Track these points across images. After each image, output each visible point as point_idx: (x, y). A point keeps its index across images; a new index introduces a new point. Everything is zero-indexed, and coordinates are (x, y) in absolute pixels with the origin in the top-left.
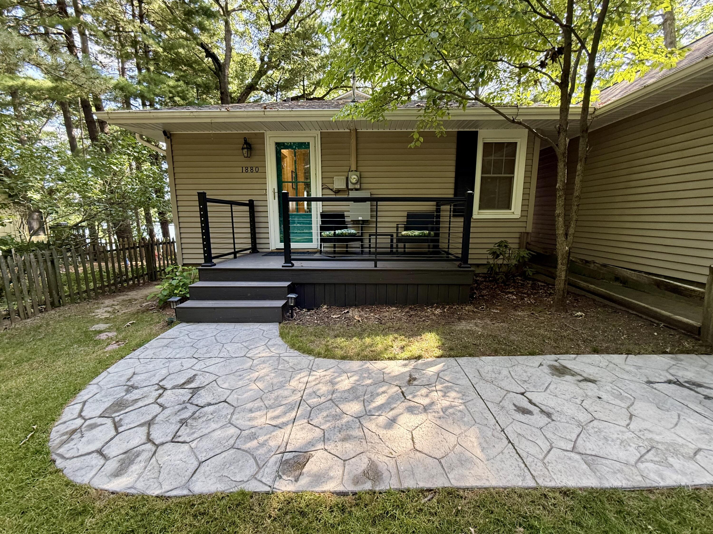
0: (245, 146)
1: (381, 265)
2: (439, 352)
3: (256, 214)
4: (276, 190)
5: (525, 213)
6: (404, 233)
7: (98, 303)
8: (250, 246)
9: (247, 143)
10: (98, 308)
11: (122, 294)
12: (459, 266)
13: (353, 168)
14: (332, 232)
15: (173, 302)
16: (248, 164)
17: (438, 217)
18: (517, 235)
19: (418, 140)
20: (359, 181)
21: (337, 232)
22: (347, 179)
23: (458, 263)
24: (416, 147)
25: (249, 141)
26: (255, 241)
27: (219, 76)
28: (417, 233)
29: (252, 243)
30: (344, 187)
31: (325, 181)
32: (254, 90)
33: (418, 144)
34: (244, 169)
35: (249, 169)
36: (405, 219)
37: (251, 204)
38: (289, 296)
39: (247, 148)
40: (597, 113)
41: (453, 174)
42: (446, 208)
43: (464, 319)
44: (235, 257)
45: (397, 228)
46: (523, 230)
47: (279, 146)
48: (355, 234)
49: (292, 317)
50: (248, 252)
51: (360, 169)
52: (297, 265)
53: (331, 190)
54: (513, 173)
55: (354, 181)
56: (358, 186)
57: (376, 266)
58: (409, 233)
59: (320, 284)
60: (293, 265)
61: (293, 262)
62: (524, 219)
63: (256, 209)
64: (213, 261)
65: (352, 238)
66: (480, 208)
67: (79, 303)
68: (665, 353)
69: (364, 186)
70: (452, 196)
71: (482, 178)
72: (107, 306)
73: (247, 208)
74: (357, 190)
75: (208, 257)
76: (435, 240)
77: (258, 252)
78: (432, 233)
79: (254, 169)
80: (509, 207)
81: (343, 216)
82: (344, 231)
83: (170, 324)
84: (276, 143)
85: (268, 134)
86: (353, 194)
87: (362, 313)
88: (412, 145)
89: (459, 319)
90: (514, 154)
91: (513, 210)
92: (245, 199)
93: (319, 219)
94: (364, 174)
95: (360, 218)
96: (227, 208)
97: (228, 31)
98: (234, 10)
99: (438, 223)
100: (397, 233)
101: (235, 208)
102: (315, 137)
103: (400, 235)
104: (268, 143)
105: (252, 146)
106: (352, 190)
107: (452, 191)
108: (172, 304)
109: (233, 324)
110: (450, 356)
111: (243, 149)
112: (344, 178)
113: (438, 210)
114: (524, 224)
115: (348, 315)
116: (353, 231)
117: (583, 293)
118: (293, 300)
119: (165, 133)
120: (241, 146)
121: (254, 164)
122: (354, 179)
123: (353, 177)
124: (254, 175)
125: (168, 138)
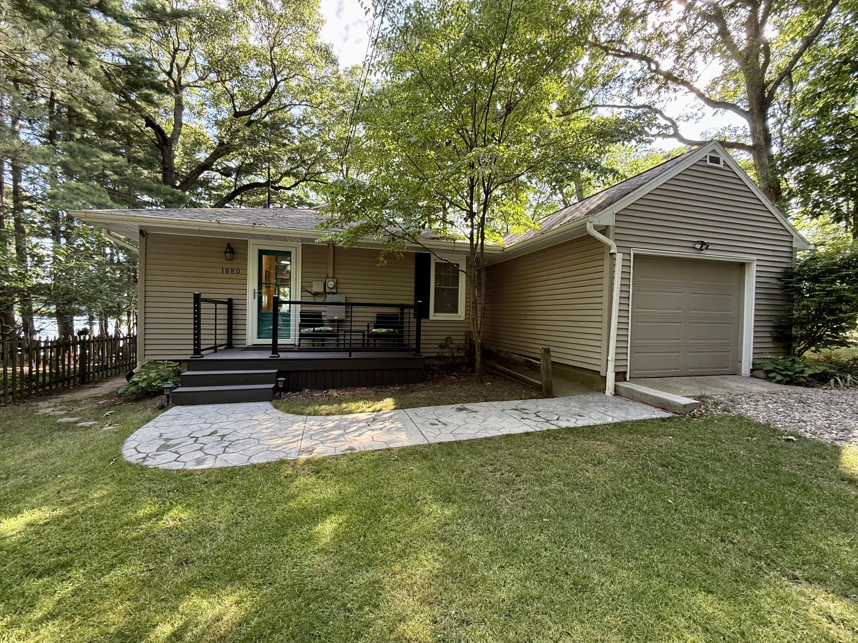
0: (228, 250)
1: (354, 355)
2: (393, 407)
3: (234, 312)
4: (257, 291)
5: (468, 317)
6: (374, 330)
8: (226, 342)
9: (229, 247)
12: (414, 355)
13: (331, 275)
14: (312, 329)
15: (167, 388)
16: (230, 266)
17: (402, 318)
18: (464, 333)
19: (383, 262)
20: (336, 286)
21: (316, 329)
22: (325, 284)
23: (414, 353)
24: (382, 267)
25: (231, 246)
26: (231, 337)
27: (162, 150)
28: (384, 330)
29: (228, 339)
30: (322, 290)
31: (305, 284)
32: (208, 170)
33: (383, 265)
34: (225, 270)
35: (230, 270)
36: (375, 319)
37: (230, 303)
38: (279, 379)
39: (230, 252)
40: (505, 250)
41: (413, 285)
42: (408, 312)
43: (416, 391)
44: (216, 351)
45: (368, 326)
46: (468, 330)
47: (261, 253)
48: (331, 331)
49: (281, 397)
50: (223, 348)
51: (337, 276)
52: (283, 355)
53: (310, 292)
54: (458, 286)
55: (331, 286)
56: (334, 291)
57: (350, 356)
58: (378, 330)
59: (303, 371)
60: (279, 356)
61: (279, 353)
62: (467, 321)
63: (234, 307)
64: (202, 353)
65: (329, 334)
66: (436, 311)
68: (522, 399)
69: (340, 290)
70: (413, 302)
71: (436, 288)
73: (226, 306)
74: (333, 293)
75: (197, 351)
76: (400, 336)
77: (234, 348)
78: (397, 331)
79: (235, 271)
80: (456, 312)
81: (321, 316)
82: (322, 328)
83: (163, 408)
84: (259, 250)
85: (250, 243)
86: (330, 298)
87: (339, 392)
88: (379, 265)
89: (412, 392)
90: (458, 272)
91: (459, 314)
92: (225, 298)
93: (299, 319)
94: (340, 281)
95: (336, 318)
96: (213, 305)
97: (179, 105)
98: (188, 85)
99: (402, 323)
100: (368, 331)
101: (218, 306)
102: (296, 248)
103: (370, 332)
104: (251, 249)
105: (235, 250)
106: (329, 293)
107: (413, 299)
108: (165, 390)
109: (227, 405)
110: (400, 409)
111: (225, 252)
112: (322, 283)
113: (402, 314)
114: (467, 325)
115: (328, 394)
116: (330, 329)
117: (502, 374)
118: (282, 383)
119: (141, 232)
120: (224, 250)
121: (235, 267)
122: (331, 284)
123: (330, 283)
124: (235, 276)
125: (144, 236)
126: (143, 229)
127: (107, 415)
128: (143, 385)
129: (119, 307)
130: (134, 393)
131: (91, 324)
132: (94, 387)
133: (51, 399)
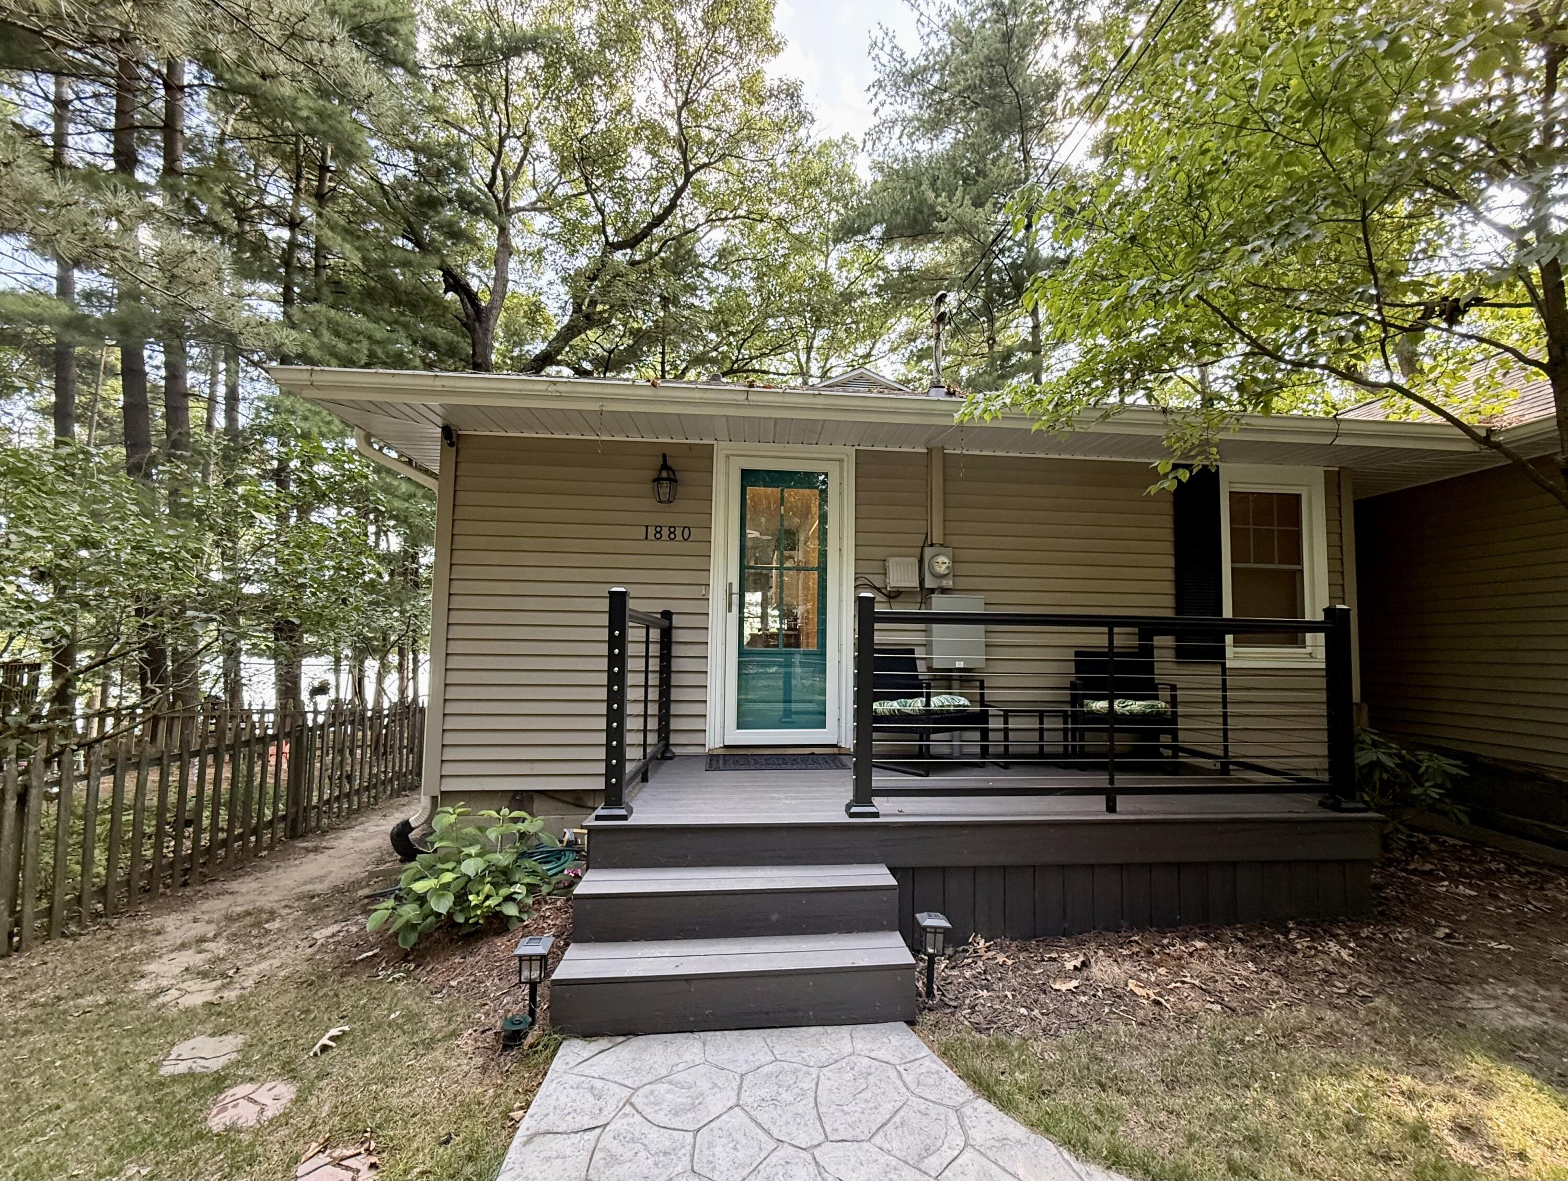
0: (663, 475)
1: (1126, 806)
4: (735, 588)
7: (144, 932)
9: (665, 466)
10: (150, 955)
11: (210, 889)
12: (1334, 807)
13: (938, 536)
15: (531, 957)
16: (666, 519)
20: (953, 569)
22: (921, 563)
23: (1314, 797)
25: (673, 463)
26: (668, 723)
27: (472, 331)
29: (660, 731)
30: (913, 583)
31: (864, 567)
32: (551, 364)
34: (651, 531)
35: (665, 532)
36: (1071, 668)
37: (666, 624)
39: (666, 480)
41: (1170, 561)
42: (1164, 642)
47: (749, 477)
48: (967, 708)
49: (930, 993)
51: (955, 540)
52: (887, 809)
53: (879, 590)
54: (1299, 560)
55: (942, 571)
56: (949, 582)
57: (1112, 809)
60: (874, 810)
61: (874, 799)
63: (677, 635)
66: (1237, 641)
67: (74, 936)
69: (966, 582)
70: (1169, 613)
71: (1235, 571)
72: (183, 946)
74: (947, 590)
75: (618, 789)
77: (674, 755)
79: (679, 531)
80: (1301, 639)
82: (946, 701)
84: (744, 472)
85: (721, 451)
86: (938, 603)
90: (1297, 520)
91: (1309, 645)
92: (657, 609)
94: (964, 553)
95: (959, 665)
97: (505, 248)
98: (521, 209)
102: (841, 461)
104: (722, 470)
105: (682, 475)
106: (932, 591)
107: (1170, 601)
111: (658, 480)
112: (915, 561)
113: (1146, 647)
115: (1096, 979)
116: (964, 701)
119: (448, 433)
120: (653, 474)
121: (679, 520)
122: (942, 564)
123: (941, 559)
124: (678, 546)
125: (451, 444)
126: (453, 421)
127: (325, 1048)
128: (443, 906)
129: (384, 639)
130: (414, 927)
131: (337, 671)
132: (316, 850)
133: (206, 897)
